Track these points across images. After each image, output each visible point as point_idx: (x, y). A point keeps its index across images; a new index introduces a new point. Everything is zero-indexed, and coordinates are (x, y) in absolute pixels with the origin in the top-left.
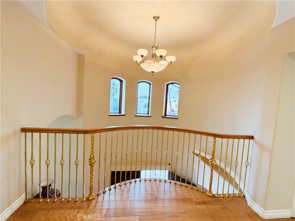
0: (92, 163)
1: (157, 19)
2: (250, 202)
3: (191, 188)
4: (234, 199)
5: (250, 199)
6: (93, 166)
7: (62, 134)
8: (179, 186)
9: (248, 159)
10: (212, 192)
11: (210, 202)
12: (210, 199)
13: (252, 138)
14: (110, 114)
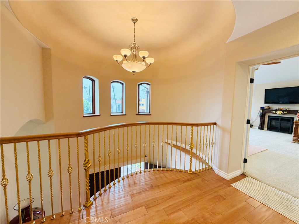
0: (87, 167)
1: (135, 21)
2: (217, 171)
3: (175, 171)
4: (206, 171)
5: (217, 169)
6: (88, 170)
7: (48, 140)
8: (162, 172)
9: (213, 140)
10: (191, 170)
11: (193, 178)
12: (192, 176)
13: (215, 124)
14: (84, 115)
